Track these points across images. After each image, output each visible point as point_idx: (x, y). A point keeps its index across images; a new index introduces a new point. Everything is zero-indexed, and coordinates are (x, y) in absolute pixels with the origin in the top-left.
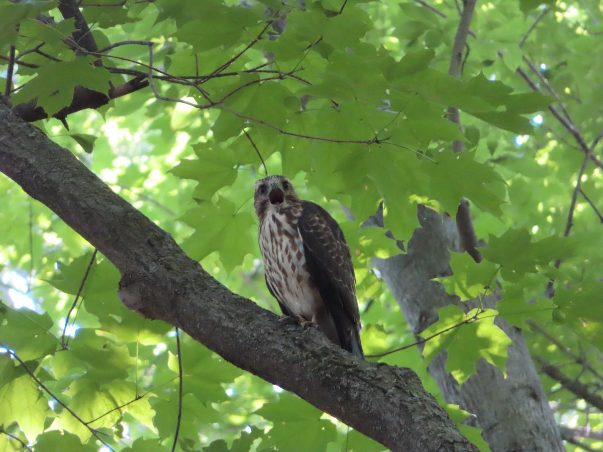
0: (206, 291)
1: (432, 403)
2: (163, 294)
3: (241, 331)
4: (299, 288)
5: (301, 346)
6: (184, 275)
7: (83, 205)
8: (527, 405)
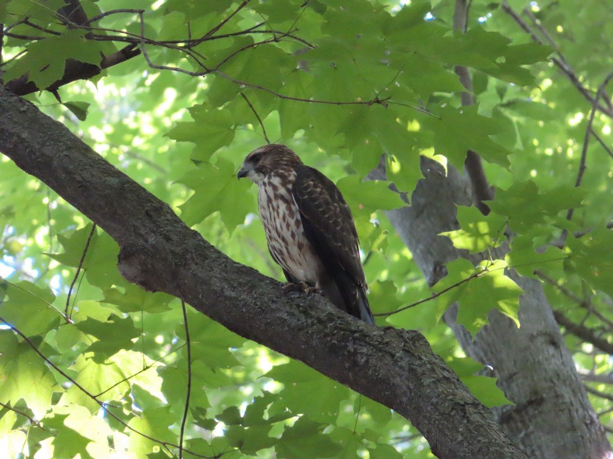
0: (207, 261)
1: (441, 365)
2: (163, 265)
3: (244, 300)
4: (302, 256)
5: (305, 312)
6: (184, 246)
7: (79, 178)
8: (546, 353)
